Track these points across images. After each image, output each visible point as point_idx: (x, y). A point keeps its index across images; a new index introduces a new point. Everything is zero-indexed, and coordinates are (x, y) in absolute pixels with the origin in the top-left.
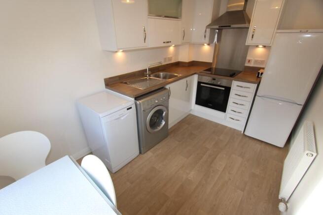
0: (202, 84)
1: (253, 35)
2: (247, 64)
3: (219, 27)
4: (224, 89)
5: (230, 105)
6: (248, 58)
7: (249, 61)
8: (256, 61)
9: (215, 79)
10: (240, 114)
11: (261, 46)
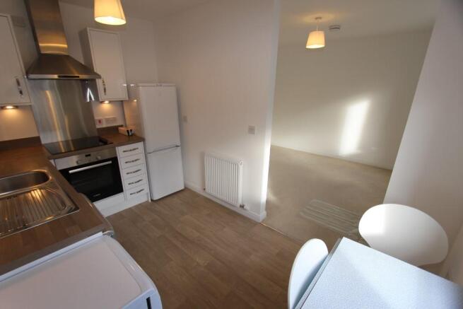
0: (70, 172)
1: (105, 90)
2: (98, 126)
3: (59, 76)
4: (110, 162)
5: (126, 179)
6: (97, 118)
7: (100, 121)
8: (107, 120)
9: (89, 155)
10: (140, 183)
11: (107, 102)
